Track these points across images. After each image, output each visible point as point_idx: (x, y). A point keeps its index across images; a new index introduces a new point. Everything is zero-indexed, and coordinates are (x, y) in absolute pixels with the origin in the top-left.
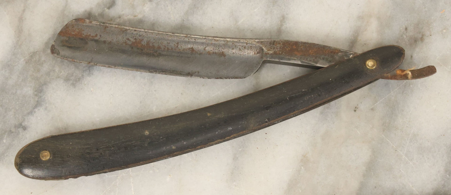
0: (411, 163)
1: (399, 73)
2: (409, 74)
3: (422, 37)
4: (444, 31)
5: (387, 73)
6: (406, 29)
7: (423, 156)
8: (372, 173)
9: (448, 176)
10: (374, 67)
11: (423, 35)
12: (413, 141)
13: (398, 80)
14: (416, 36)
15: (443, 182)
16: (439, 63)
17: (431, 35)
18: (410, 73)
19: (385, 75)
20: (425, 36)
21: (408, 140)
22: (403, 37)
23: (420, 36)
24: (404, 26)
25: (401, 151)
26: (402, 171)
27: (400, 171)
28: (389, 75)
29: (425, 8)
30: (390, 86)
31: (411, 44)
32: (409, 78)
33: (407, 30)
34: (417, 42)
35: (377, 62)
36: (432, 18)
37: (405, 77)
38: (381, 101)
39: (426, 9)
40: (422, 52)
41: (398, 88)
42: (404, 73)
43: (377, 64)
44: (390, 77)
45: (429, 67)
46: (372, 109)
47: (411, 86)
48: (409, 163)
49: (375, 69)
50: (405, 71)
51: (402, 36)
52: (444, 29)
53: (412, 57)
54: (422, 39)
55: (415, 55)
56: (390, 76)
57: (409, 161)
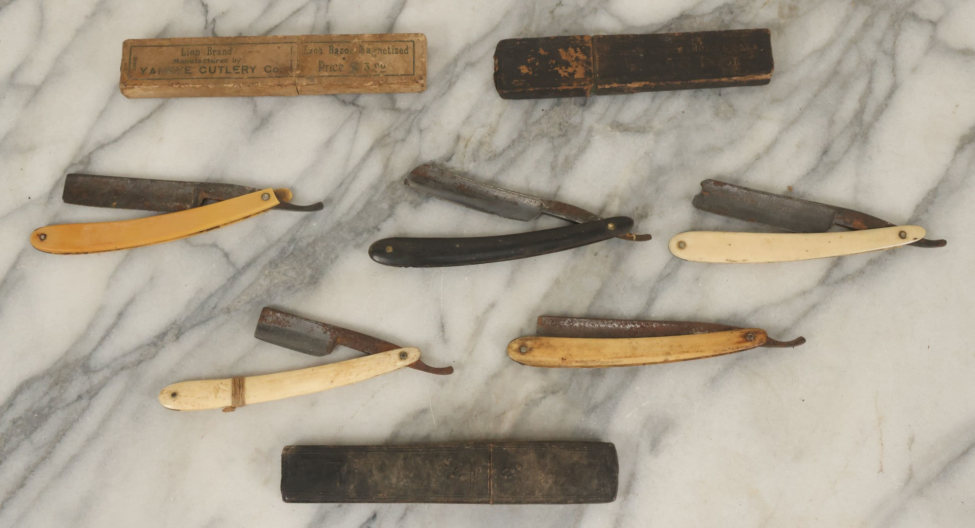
0: (625, 295)
1: (628, 235)
4: (661, 214)
6: (637, 208)
7: (634, 292)
8: (600, 297)
10: (613, 229)
11: (647, 214)
12: (629, 281)
13: (626, 240)
14: (642, 214)
15: (643, 311)
16: (654, 234)
17: (652, 215)
18: (635, 236)
19: (619, 235)
20: (649, 215)
21: (626, 280)
22: (635, 213)
23: (645, 214)
25: (621, 286)
27: (618, 299)
28: (621, 235)
30: (621, 244)
31: (638, 218)
32: (634, 240)
34: (643, 218)
35: (615, 226)
36: (655, 204)
37: (631, 239)
39: (652, 198)
40: (645, 225)
44: (622, 237)
45: (647, 235)
46: (607, 256)
50: (632, 235)
54: (646, 216)
57: (624, 293)
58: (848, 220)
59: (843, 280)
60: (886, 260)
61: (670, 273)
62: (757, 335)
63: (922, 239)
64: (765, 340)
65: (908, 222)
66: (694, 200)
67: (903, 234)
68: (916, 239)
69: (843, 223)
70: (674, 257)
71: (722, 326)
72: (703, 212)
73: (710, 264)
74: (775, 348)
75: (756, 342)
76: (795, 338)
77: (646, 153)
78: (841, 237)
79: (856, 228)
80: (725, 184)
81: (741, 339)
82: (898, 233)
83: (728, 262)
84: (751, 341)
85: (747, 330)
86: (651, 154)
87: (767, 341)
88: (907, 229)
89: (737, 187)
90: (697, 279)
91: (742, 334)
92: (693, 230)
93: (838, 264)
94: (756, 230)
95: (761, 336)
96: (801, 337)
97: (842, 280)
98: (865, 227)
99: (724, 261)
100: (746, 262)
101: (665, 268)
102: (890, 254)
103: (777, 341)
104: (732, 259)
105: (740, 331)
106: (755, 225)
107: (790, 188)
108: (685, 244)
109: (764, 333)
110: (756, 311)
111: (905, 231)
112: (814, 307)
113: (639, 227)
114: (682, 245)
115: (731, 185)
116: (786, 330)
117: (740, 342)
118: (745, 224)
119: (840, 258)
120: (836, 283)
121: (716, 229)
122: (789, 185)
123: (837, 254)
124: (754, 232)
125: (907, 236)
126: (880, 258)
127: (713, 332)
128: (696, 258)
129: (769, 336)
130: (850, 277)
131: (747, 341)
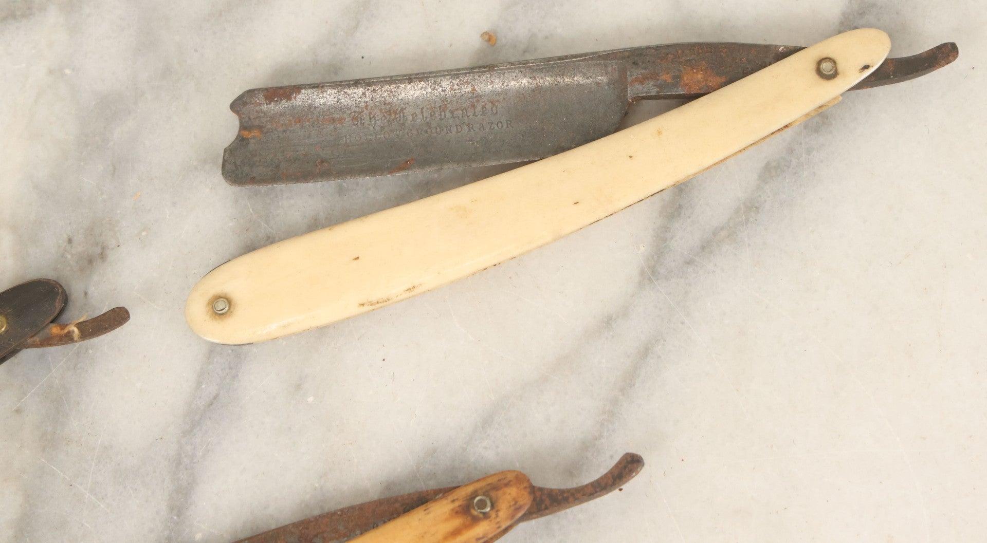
0: (102, 506)
1: (56, 332)
2: (73, 331)
3: (102, 253)
4: (144, 234)
5: (32, 336)
6: (70, 241)
7: (125, 488)
8: (28, 539)
9: (175, 518)
10: (3, 329)
11: (103, 248)
12: (104, 460)
13: (55, 345)
14: (90, 252)
15: (167, 533)
16: (140, 298)
17: (119, 246)
18: (76, 330)
19: (30, 341)
20: (108, 249)
21: (92, 460)
22: (67, 257)
23: (98, 250)
24: (65, 236)
25: (81, 484)
26: (85, 524)
27: (82, 525)
28: (37, 339)
29: (102, 194)
30: (50, 359)
31: (82, 270)
32: (76, 338)
33: (71, 243)
34: (94, 264)
35: (7, 319)
36: (119, 212)
37: (67, 338)
38: (33, 391)
39: (105, 196)
40: (105, 282)
41: (65, 359)
42: (66, 331)
43: (8, 323)
44: (39, 343)
45: (113, 310)
46: (18, 411)
47: (90, 351)
48: (99, 505)
49: (6, 332)
50: (67, 327)
51: (63, 256)
52: (143, 230)
53: (86, 294)
54: (103, 256)
55: (92, 290)
56: (39, 341)
57: (98, 502)
58: (666, 77)
59: (707, 247)
60: (809, 152)
61: (216, 397)
62: (500, 493)
63: (886, 61)
64: (526, 501)
65: (842, 23)
66: (224, 161)
67: (826, 66)
68: (866, 67)
69: (656, 89)
70: (214, 349)
71: (396, 500)
72: (263, 188)
73: (322, 331)
74: (563, 512)
75: (501, 514)
76: (612, 463)
77: (51, 72)
78: (659, 133)
79: (693, 91)
80: (297, 89)
81: (457, 522)
82: (813, 66)
83: (366, 308)
84: (486, 516)
85: (470, 489)
86: (67, 71)
87: (534, 500)
88: (835, 47)
89: (333, 85)
90: (298, 387)
91: (457, 504)
92: (250, 248)
93: (680, 207)
94: (427, 189)
95: (512, 492)
96: (627, 454)
97: (703, 248)
98: (722, 79)
99: (355, 310)
100: (416, 291)
101: (199, 384)
102: (817, 130)
103: (562, 492)
104: (374, 299)
105: (450, 498)
106: (418, 175)
107: (490, 38)
108: (229, 301)
109: (520, 478)
110: (487, 421)
111: (831, 56)
112: (645, 352)
113: (90, 292)
114: (221, 305)
115: (315, 86)
116: (588, 446)
117: (456, 533)
118: (390, 182)
119: (681, 189)
120: (689, 262)
121: (315, 225)
122: (486, 28)
123: (665, 179)
124: (421, 198)
125: (840, 67)
126: (791, 151)
127: (375, 526)
128: (273, 328)
129: (534, 484)
130: (723, 233)
131: (475, 520)
